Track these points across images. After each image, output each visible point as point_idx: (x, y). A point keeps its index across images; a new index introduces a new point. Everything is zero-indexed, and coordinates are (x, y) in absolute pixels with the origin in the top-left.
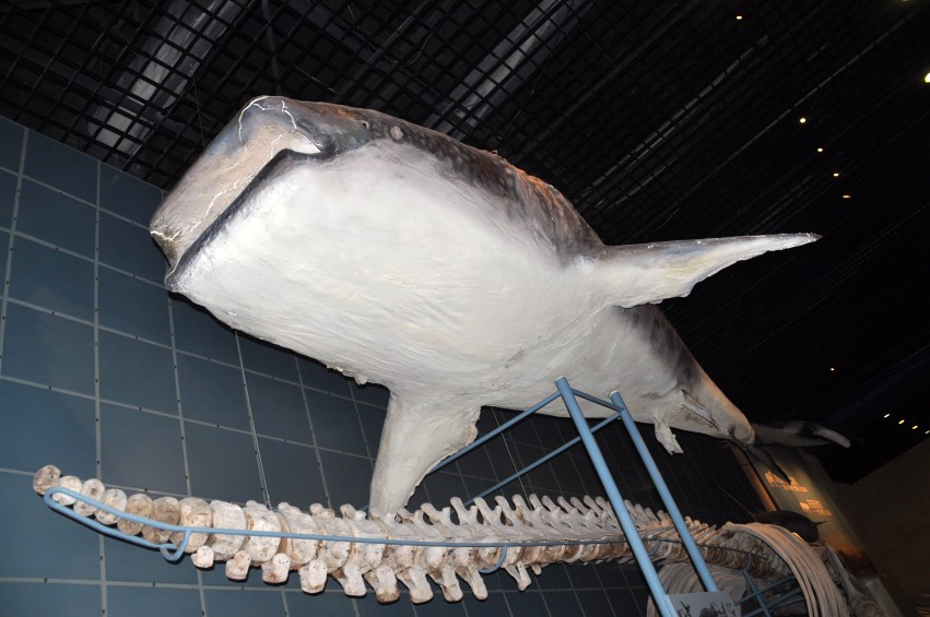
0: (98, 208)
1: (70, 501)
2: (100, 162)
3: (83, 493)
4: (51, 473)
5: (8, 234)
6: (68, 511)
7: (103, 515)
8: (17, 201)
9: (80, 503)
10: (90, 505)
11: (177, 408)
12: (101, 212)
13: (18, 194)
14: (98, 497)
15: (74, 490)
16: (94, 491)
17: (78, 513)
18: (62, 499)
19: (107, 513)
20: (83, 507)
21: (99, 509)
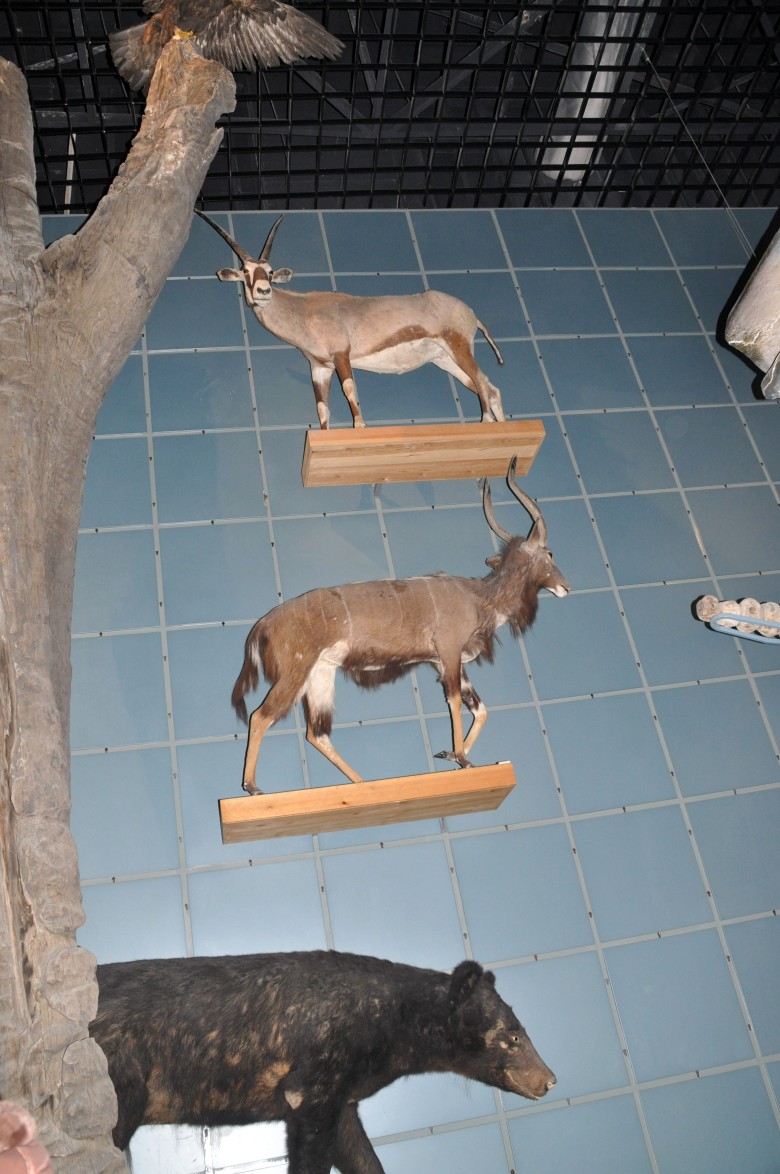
0: (597, 269)
1: (734, 623)
2: (574, 210)
3: (744, 614)
4: (711, 602)
5: (531, 342)
6: (733, 632)
7: (766, 630)
8: (521, 300)
9: (744, 624)
10: (753, 623)
11: (763, 473)
12: (600, 272)
13: (519, 292)
14: (758, 615)
15: (734, 613)
16: (752, 610)
17: (742, 631)
18: (727, 624)
19: (770, 628)
20: (747, 627)
21: (761, 625)
